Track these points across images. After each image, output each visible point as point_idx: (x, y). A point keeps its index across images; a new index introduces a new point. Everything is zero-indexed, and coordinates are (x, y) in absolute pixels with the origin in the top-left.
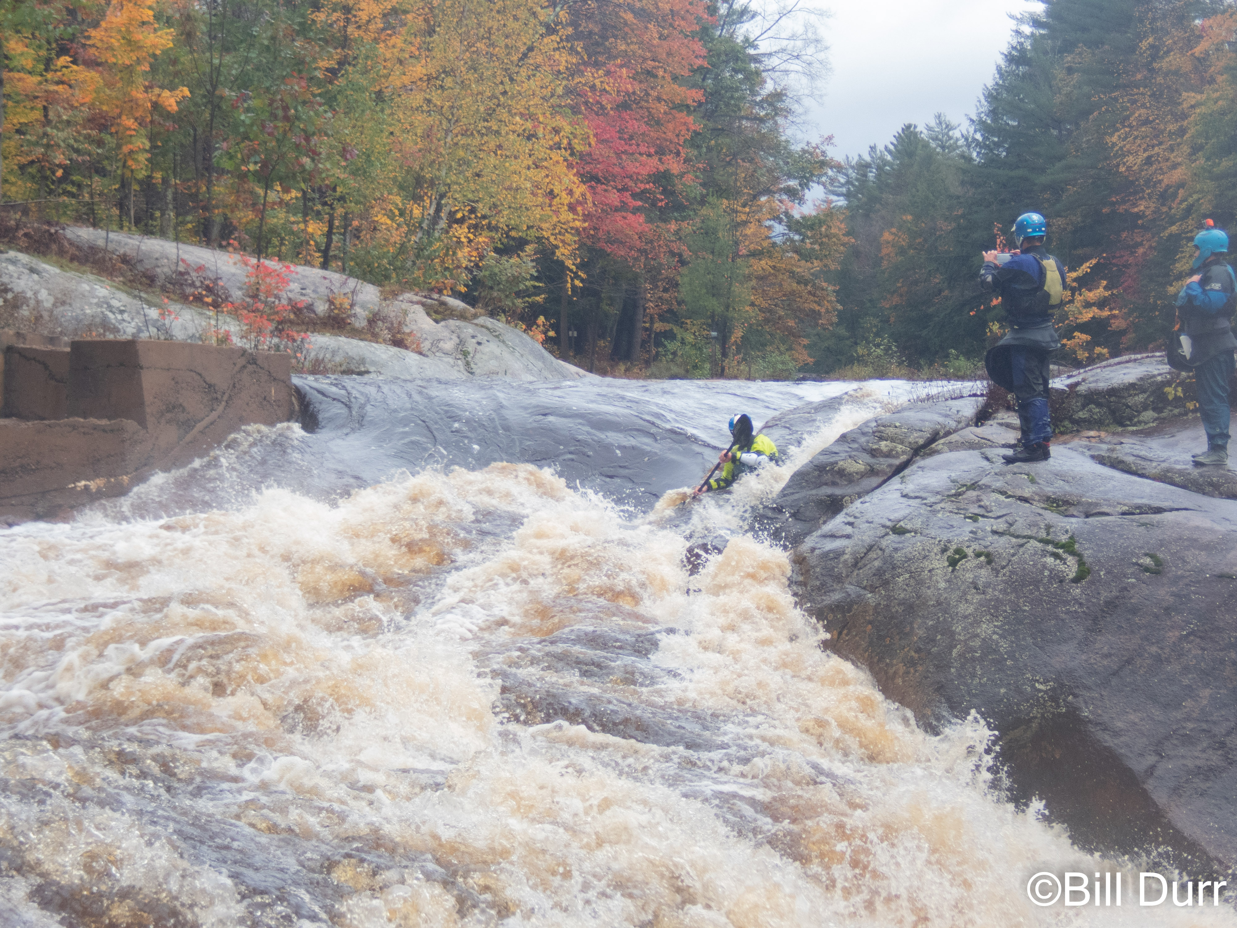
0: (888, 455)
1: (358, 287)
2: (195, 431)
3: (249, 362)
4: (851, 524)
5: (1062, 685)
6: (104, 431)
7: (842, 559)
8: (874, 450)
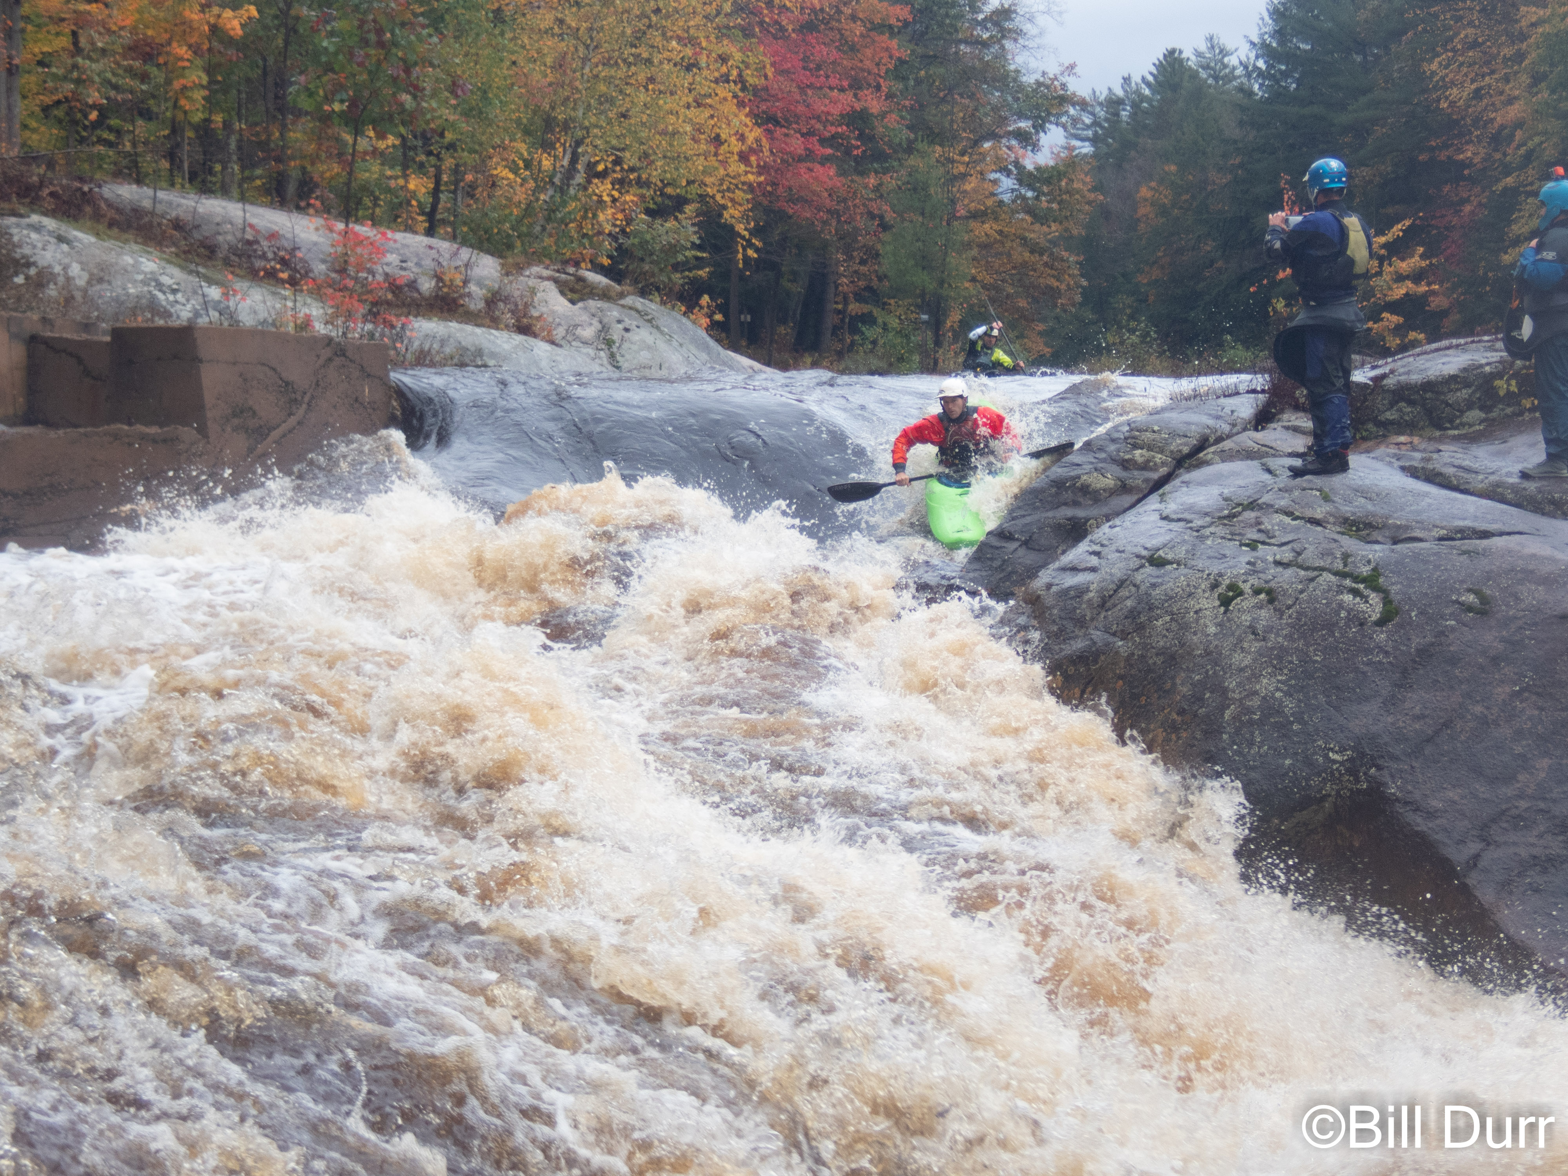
0: (1145, 466)
1: (474, 259)
2: (270, 439)
3: (336, 354)
4: (1097, 554)
5: (1363, 755)
6: (155, 442)
7: (1086, 598)
8: (1127, 461)
